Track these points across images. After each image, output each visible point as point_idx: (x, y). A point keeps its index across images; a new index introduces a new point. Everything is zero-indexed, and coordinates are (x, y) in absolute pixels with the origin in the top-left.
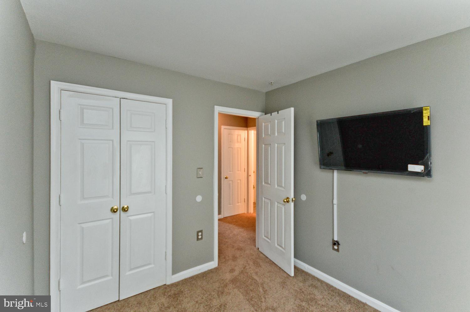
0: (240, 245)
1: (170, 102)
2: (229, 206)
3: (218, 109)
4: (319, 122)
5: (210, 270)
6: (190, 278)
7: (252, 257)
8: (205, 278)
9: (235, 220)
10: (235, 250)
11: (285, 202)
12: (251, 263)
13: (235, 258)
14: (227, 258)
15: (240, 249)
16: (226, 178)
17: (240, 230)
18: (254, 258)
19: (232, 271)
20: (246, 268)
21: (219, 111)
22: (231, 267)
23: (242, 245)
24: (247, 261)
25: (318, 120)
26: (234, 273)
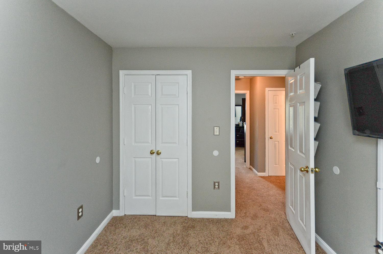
0: (269, 206)
1: (189, 72)
2: (275, 166)
3: (234, 73)
4: (348, 70)
5: (226, 219)
6: (206, 219)
7: (274, 222)
8: (217, 224)
9: (278, 181)
10: (261, 209)
11: (302, 171)
12: (269, 228)
13: (255, 217)
14: (248, 215)
15: (266, 210)
16: (271, 138)
17: (278, 191)
18: (276, 224)
19: (246, 227)
20: (262, 230)
21: (235, 75)
22: (246, 224)
23: (271, 207)
24: (266, 225)
25: (346, 68)
26: (245, 231)
